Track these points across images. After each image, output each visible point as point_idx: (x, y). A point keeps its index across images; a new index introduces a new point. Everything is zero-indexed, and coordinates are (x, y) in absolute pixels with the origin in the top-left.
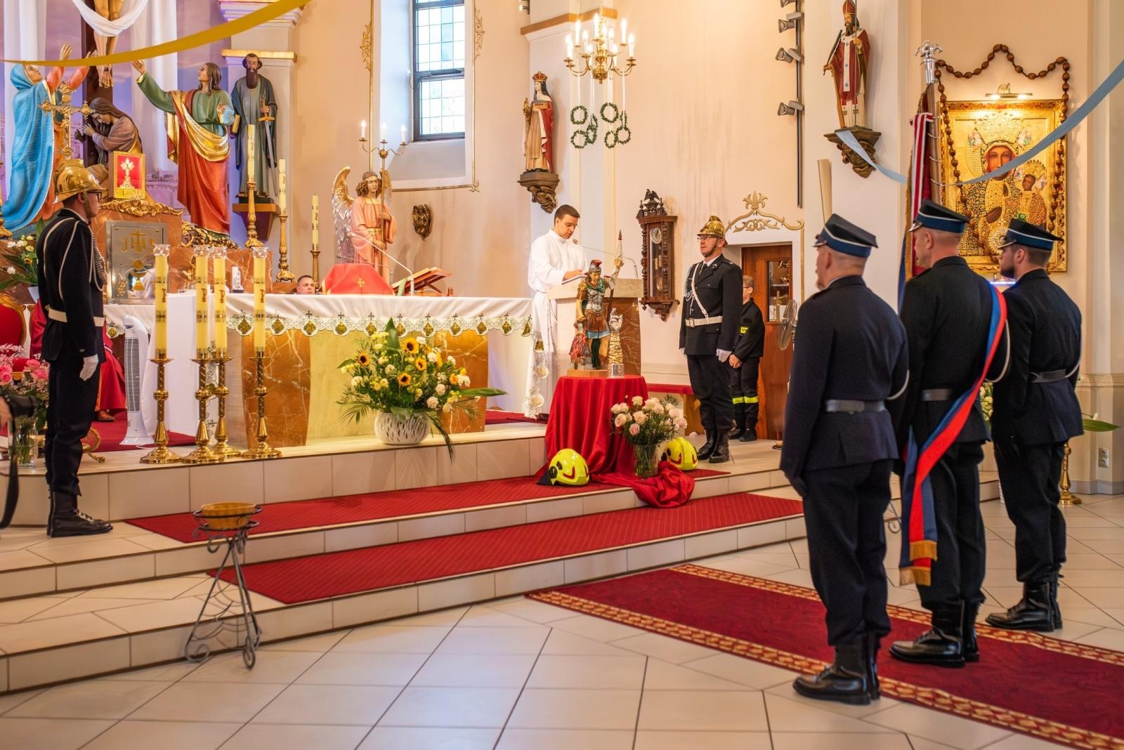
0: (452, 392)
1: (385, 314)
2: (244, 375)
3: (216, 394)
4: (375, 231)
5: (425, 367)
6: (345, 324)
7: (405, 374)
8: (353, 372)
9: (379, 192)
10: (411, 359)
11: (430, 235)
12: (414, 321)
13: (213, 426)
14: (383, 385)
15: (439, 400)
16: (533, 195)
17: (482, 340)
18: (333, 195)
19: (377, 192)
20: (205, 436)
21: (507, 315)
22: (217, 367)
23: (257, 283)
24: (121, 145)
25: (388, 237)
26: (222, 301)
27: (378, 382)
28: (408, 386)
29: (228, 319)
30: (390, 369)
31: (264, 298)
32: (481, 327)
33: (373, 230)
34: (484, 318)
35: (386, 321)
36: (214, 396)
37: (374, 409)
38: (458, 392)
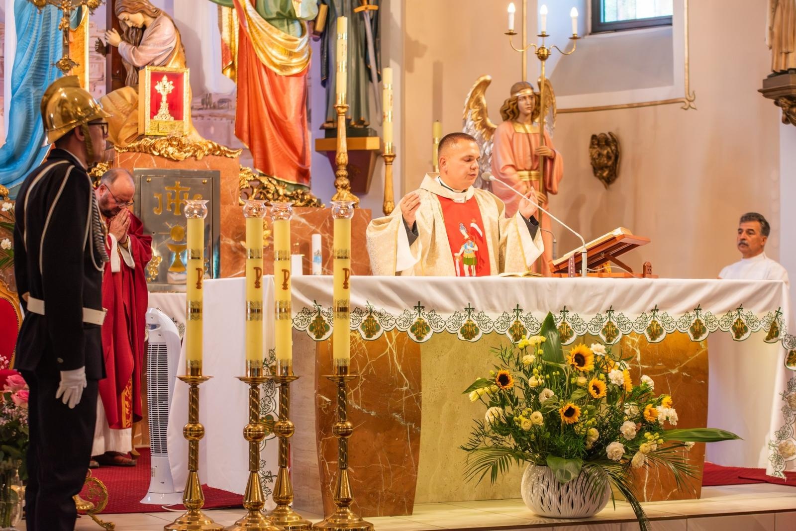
0: (647, 435)
1: (539, 306)
2: (319, 401)
3: (274, 432)
4: (530, 175)
5: (603, 393)
6: (475, 322)
7: (571, 404)
8: (488, 400)
9: (535, 113)
10: (582, 380)
11: (618, 181)
12: (587, 318)
13: (272, 481)
14: (535, 421)
15: (626, 449)
16: (784, 112)
17: (698, 348)
18: (465, 120)
19: (533, 114)
20: (257, 497)
21: (740, 308)
22: (278, 389)
23: (339, 258)
24: (159, 57)
25: (551, 184)
26: (285, 287)
27: (527, 417)
28: (575, 423)
29: (293, 315)
30: (547, 396)
31: (349, 281)
32: (697, 328)
33: (526, 173)
34: (703, 313)
35: (540, 317)
36: (273, 435)
37: (521, 461)
38: (657, 434)
